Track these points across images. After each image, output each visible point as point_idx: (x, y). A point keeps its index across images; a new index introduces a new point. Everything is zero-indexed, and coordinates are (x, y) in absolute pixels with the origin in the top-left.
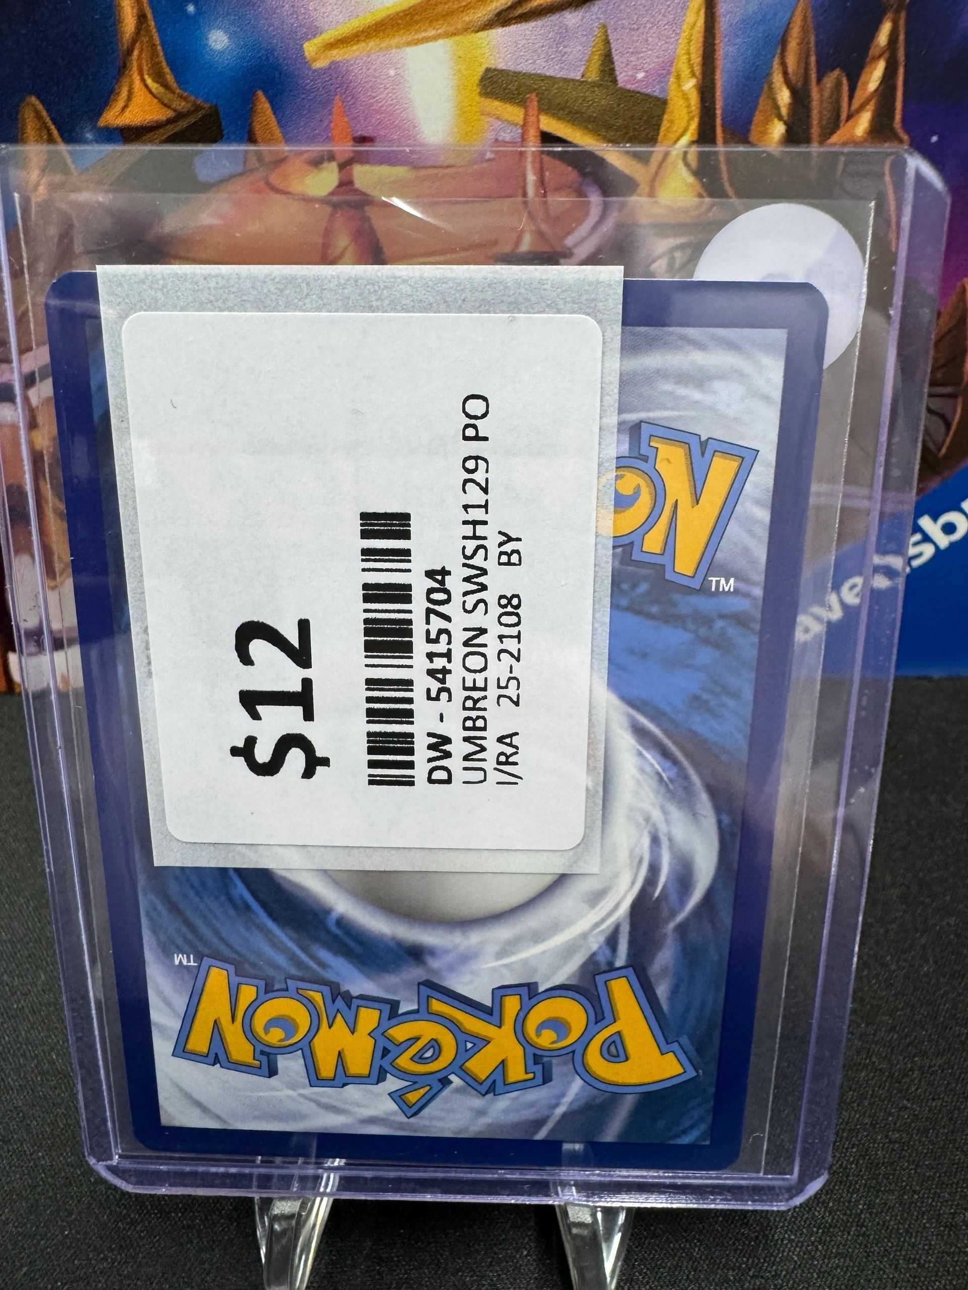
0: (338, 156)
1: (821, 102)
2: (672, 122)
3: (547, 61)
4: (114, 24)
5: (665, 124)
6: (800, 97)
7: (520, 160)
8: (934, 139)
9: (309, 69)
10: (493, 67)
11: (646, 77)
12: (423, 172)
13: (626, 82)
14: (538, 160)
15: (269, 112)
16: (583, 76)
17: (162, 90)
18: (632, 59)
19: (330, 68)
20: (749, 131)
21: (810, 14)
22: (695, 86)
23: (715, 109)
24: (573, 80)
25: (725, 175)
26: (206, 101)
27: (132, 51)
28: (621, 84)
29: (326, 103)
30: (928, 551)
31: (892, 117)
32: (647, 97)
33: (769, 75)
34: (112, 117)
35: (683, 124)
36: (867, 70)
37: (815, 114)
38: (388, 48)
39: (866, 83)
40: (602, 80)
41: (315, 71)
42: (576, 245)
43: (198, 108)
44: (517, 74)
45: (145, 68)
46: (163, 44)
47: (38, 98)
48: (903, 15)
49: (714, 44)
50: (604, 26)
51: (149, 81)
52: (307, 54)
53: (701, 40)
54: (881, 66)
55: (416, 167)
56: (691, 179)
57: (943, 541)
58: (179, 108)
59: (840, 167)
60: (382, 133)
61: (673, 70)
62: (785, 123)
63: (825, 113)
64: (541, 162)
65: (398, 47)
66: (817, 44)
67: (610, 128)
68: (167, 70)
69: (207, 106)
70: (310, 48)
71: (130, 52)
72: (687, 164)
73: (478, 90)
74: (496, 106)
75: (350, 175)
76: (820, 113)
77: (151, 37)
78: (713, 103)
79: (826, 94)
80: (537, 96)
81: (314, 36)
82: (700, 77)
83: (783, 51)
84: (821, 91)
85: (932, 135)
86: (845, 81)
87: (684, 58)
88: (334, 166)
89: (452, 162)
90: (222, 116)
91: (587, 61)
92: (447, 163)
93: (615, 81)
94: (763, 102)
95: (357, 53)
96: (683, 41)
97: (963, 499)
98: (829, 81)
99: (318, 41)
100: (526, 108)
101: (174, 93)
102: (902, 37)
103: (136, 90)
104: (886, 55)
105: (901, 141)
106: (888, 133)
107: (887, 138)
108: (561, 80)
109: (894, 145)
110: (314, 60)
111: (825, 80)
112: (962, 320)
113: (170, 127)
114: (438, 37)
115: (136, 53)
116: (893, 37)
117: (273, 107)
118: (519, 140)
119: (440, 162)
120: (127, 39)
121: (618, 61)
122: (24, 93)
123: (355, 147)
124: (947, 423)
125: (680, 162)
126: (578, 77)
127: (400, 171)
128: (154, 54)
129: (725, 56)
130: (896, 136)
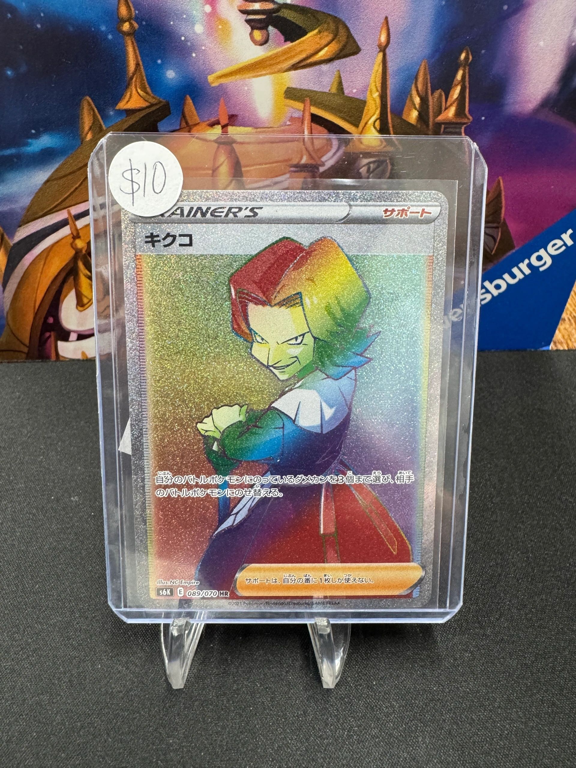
0: (221, 123)
1: (433, 102)
2: (369, 110)
3: (314, 85)
4: (125, 68)
5: (365, 111)
6: (424, 101)
7: (302, 125)
9: (210, 86)
10: (291, 86)
11: (357, 91)
12: (259, 130)
13: (348, 93)
15: (192, 104)
17: (145, 94)
18: (351, 84)
19: (219, 86)
20: (402, 114)
21: (427, 67)
22: (378, 95)
23: (387, 105)
24: (325, 93)
25: (392, 132)
26: (164, 99)
28: (346, 94)
29: (217, 101)
30: (489, 297)
31: (465, 109)
32: (358, 100)
33: (410, 91)
34: (122, 105)
35: (373, 111)
36: (453, 89)
37: (430, 107)
38: (245, 78)
39: (453, 95)
40: (338, 92)
41: (213, 87)
42: (326, 161)
43: (160, 102)
44: (301, 90)
45: (138, 86)
46: (147, 76)
47: (90, 97)
48: (467, 68)
49: (386, 79)
50: (339, 71)
51: (139, 91)
52: (209, 80)
53: (381, 77)
54: (459, 88)
55: (257, 128)
56: (377, 134)
57: (495, 293)
58: (152, 102)
59: (442, 130)
60: (241, 113)
61: (369, 89)
62: (418, 111)
63: (435, 107)
64: (311, 126)
65: (249, 78)
66: (430, 78)
67: (341, 112)
68: (147, 86)
69: (164, 101)
70: (210, 78)
71: (131, 78)
72: (375, 128)
73: (284, 96)
74: (291, 102)
75: (227, 130)
76: (433, 107)
77: (141, 74)
78: (386, 102)
79: (435, 99)
80: (309, 99)
81: (213, 73)
82: (380, 92)
83: (416, 81)
84: (433, 99)
85: (482, 117)
86: (443, 94)
87: (373, 84)
88: (219, 127)
89: (272, 126)
90: (170, 105)
91: (331, 85)
92: (269, 127)
93: (343, 93)
94: (408, 102)
95: (231, 80)
96: (373, 77)
98: (437, 94)
99: (214, 75)
100: (304, 103)
101: (150, 96)
102: (467, 77)
103: (133, 95)
104: (461, 84)
105: (469, 119)
106: (463, 116)
107: (462, 118)
108: (320, 92)
109: (466, 121)
110: (213, 83)
111: (435, 94)
112: (499, 195)
113: (147, 109)
114: (267, 74)
115: (134, 79)
116: (463, 77)
117: (193, 102)
118: (301, 117)
119: (267, 125)
120: (131, 74)
121: (345, 85)
122: (84, 95)
123: (229, 119)
124: (495, 240)
125: (372, 127)
126: (328, 91)
127: (249, 129)
128: (142, 80)
129: (391, 83)
130: (466, 116)
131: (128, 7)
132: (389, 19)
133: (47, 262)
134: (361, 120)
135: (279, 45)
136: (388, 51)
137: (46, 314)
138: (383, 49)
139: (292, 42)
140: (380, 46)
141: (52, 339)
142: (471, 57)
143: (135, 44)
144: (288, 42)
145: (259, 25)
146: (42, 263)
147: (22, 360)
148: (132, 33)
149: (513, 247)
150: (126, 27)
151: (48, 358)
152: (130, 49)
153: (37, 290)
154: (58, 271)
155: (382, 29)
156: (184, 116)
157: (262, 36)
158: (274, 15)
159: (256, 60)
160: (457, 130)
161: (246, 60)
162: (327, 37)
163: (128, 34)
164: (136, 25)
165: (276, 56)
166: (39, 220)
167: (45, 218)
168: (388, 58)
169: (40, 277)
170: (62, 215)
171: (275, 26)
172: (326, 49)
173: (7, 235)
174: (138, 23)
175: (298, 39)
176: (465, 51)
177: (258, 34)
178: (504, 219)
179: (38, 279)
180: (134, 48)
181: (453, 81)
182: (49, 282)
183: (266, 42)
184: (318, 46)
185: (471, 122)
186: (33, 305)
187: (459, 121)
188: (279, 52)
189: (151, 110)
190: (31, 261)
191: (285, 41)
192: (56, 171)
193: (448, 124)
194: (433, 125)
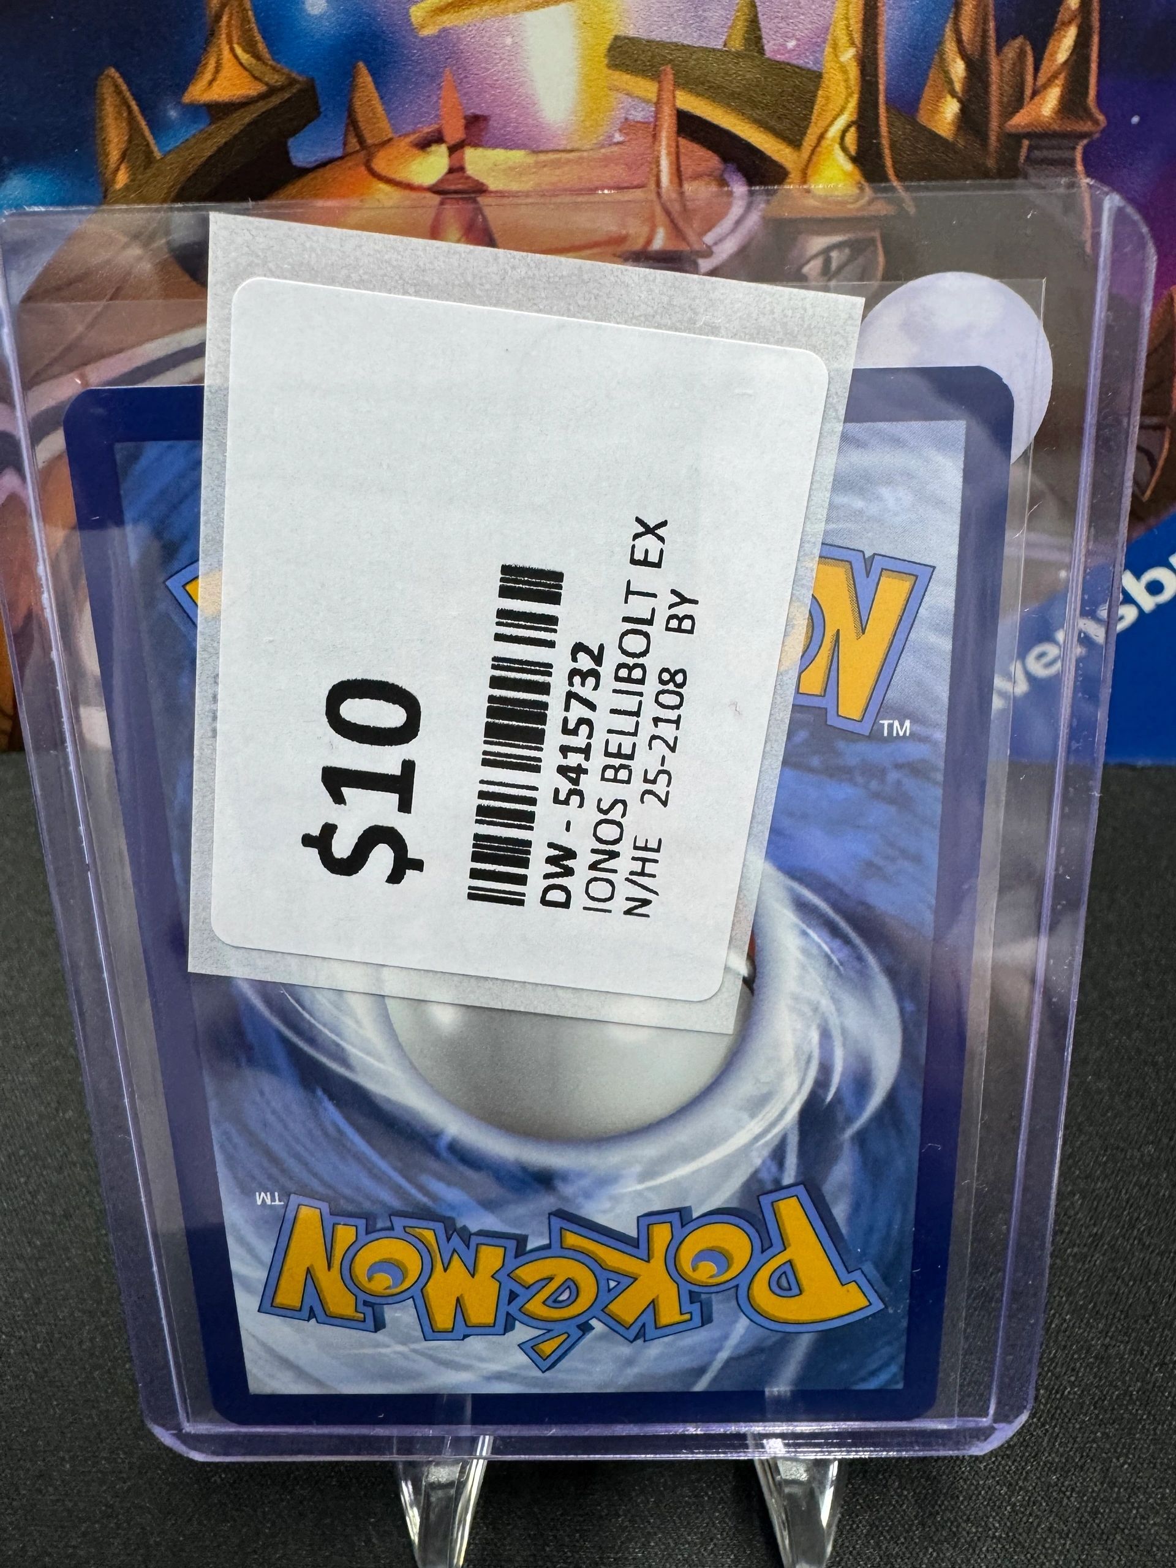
0: (447, 138)
1: (1001, 74)
2: (828, 98)
3: (684, 28)
5: (820, 101)
6: (977, 70)
7: (654, 143)
8: (1135, 120)
9: (416, 37)
10: (623, 34)
11: (798, 46)
12: (542, 157)
13: (778, 52)
14: (674, 144)
15: (371, 86)
16: (725, 45)
17: (254, 61)
18: (781, 25)
19: (438, 37)
20: (917, 110)
22: (854, 56)
23: (877, 83)
24: (714, 50)
25: (889, 163)
26: (300, 73)
27: (221, 17)
28: (768, 54)
29: (434, 77)
30: (1129, 614)
31: (1086, 93)
32: (798, 71)
33: (941, 43)
34: (200, 92)
35: (841, 102)
36: (1056, 36)
37: (994, 89)
38: (505, 12)
39: (1056, 53)
40: (747, 49)
41: (422, 39)
42: (716, 244)
43: (292, 82)
44: (649, 42)
45: (235, 36)
47: (118, 69)
49: (877, 8)
51: (239, 51)
52: (413, 19)
54: (1072, 33)
55: (536, 152)
56: (849, 166)
57: (1148, 603)
58: (272, 82)
59: (1024, 152)
60: (497, 111)
61: (829, 37)
62: (960, 101)
63: (1006, 88)
64: (677, 147)
65: (515, 12)
66: (995, 5)
67: (754, 105)
68: (259, 38)
69: (302, 79)
70: (417, 13)
71: (218, 17)
72: (844, 149)
73: (606, 61)
74: (625, 80)
75: (462, 159)
76: (1000, 88)
78: (876, 76)
79: (1007, 66)
80: (672, 69)
82: (860, 46)
83: (957, 14)
84: (1001, 63)
85: (1132, 116)
86: (1029, 49)
87: (842, 24)
88: (443, 149)
89: (576, 146)
90: (319, 89)
91: (730, 27)
92: (569, 148)
93: (761, 51)
94: (933, 74)
95: (470, 19)
97: (1172, 553)
98: (1011, 51)
99: (425, 5)
100: (659, 82)
101: (265, 63)
103: (224, 61)
104: (1078, 21)
105: (1096, 122)
106: (1081, 112)
107: (1079, 118)
108: (701, 49)
109: (1087, 127)
110: (421, 27)
111: (1006, 49)
112: (1170, 337)
113: (260, 104)
115: (225, 18)
117: (375, 81)
118: (652, 120)
119: (563, 144)
121: (766, 27)
122: (103, 65)
123: (467, 127)
124: (1152, 460)
125: (837, 147)
126: (720, 46)
127: (517, 156)
128: (245, 20)
129: (890, 20)
130: (1089, 116)
134: (807, 127)
156: (353, 123)
160: (1066, 155)
181: (1055, 13)
185: (1103, 131)
187: (1069, 127)
189: (270, 106)
192: (46, 271)
193: (1039, 136)
194: (998, 140)
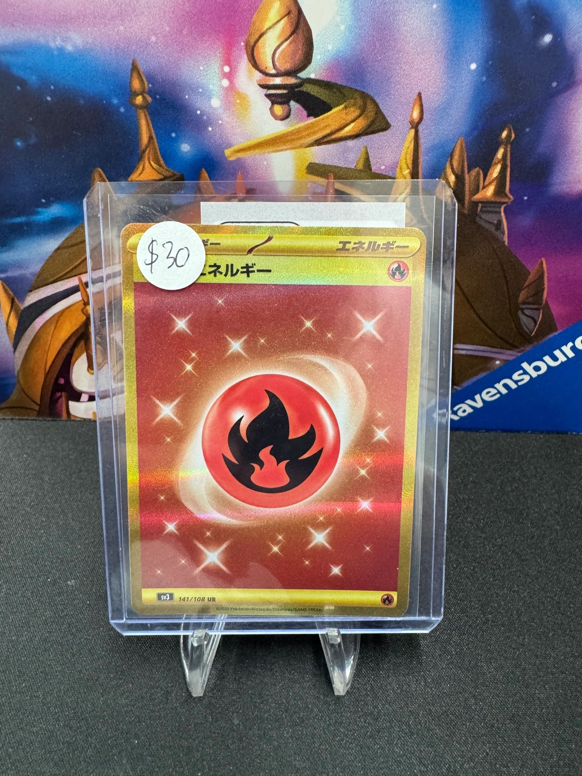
1: (470, 180)
2: (398, 187)
4: (138, 140)
5: (394, 188)
6: (460, 179)
9: (227, 160)
10: (313, 162)
13: (377, 170)
15: (207, 178)
16: (355, 167)
17: (158, 167)
19: (236, 160)
20: (434, 190)
21: (464, 145)
22: (409, 172)
24: (351, 169)
26: (178, 172)
28: (373, 171)
30: (526, 378)
31: (504, 188)
32: (386, 176)
33: (445, 169)
34: (136, 177)
35: (403, 188)
36: (492, 167)
37: (467, 185)
38: (264, 153)
39: (492, 174)
40: (364, 168)
41: (229, 161)
43: (174, 175)
44: (324, 165)
45: (151, 159)
46: (160, 149)
47: (101, 168)
48: (509, 146)
49: (418, 156)
51: (152, 163)
52: (226, 154)
53: (412, 154)
54: (499, 167)
57: (534, 375)
58: (166, 174)
59: (479, 208)
60: (260, 187)
61: (399, 165)
62: (452, 189)
63: (472, 185)
65: (268, 153)
66: (468, 156)
68: (161, 159)
69: (179, 174)
70: (227, 152)
71: (144, 151)
73: (305, 171)
74: (314, 178)
76: (469, 185)
77: (154, 147)
79: (472, 178)
80: (333, 174)
81: (230, 147)
82: (411, 169)
83: (451, 159)
84: (470, 177)
86: (481, 172)
87: (405, 161)
91: (358, 161)
93: (370, 169)
95: (249, 155)
96: (403, 153)
98: (474, 172)
99: (232, 149)
100: (328, 179)
101: (163, 168)
102: (509, 155)
103: (146, 167)
104: (502, 162)
105: (510, 199)
106: (503, 194)
107: (502, 197)
108: (346, 168)
109: (506, 200)
110: (229, 157)
111: (472, 172)
112: (541, 277)
113: (160, 182)
114: (288, 149)
115: (147, 152)
116: (505, 155)
117: (209, 176)
120: (143, 147)
121: (372, 161)
122: (95, 167)
123: (247, 193)
124: (535, 322)
126: (353, 167)
128: (156, 153)
129: (423, 161)
130: (506, 196)
131: (142, 81)
132: (422, 95)
133: (58, 325)
135: (301, 120)
136: (420, 128)
137: (57, 375)
138: (416, 126)
139: (315, 117)
140: (412, 122)
141: (63, 399)
142: (513, 136)
143: (148, 117)
144: (312, 117)
145: (280, 100)
146: (53, 327)
147: (33, 418)
148: (145, 107)
149: (556, 330)
150: (139, 100)
151: (59, 415)
152: (143, 123)
153: (48, 352)
154: (69, 335)
155: (414, 105)
156: (199, 190)
157: (283, 110)
158: (296, 89)
159: (276, 135)
160: (497, 209)
161: (266, 135)
162: (354, 112)
163: (141, 107)
164: (149, 99)
165: (298, 131)
166: (50, 286)
167: (55, 284)
168: (420, 134)
169: (51, 340)
170: (72, 282)
171: (297, 101)
172: (352, 124)
173: (18, 299)
174: (151, 97)
175: (322, 114)
176: (507, 129)
177: (279, 109)
178: (546, 301)
179: (49, 342)
180: (147, 121)
181: (493, 159)
182: (60, 345)
183: (286, 117)
184: (343, 122)
185: (512, 202)
186: (43, 367)
187: (498, 200)
188: (302, 127)
190: (41, 325)
191: (309, 115)
192: (67, 239)
193: (486, 203)
194: (469, 203)
